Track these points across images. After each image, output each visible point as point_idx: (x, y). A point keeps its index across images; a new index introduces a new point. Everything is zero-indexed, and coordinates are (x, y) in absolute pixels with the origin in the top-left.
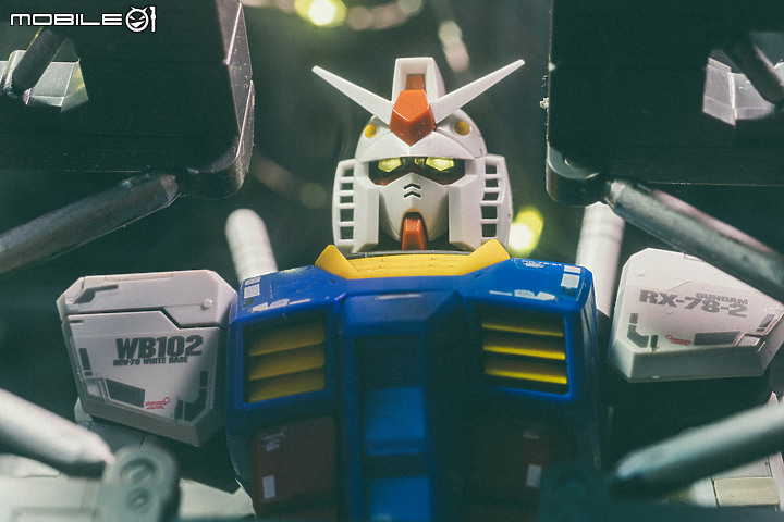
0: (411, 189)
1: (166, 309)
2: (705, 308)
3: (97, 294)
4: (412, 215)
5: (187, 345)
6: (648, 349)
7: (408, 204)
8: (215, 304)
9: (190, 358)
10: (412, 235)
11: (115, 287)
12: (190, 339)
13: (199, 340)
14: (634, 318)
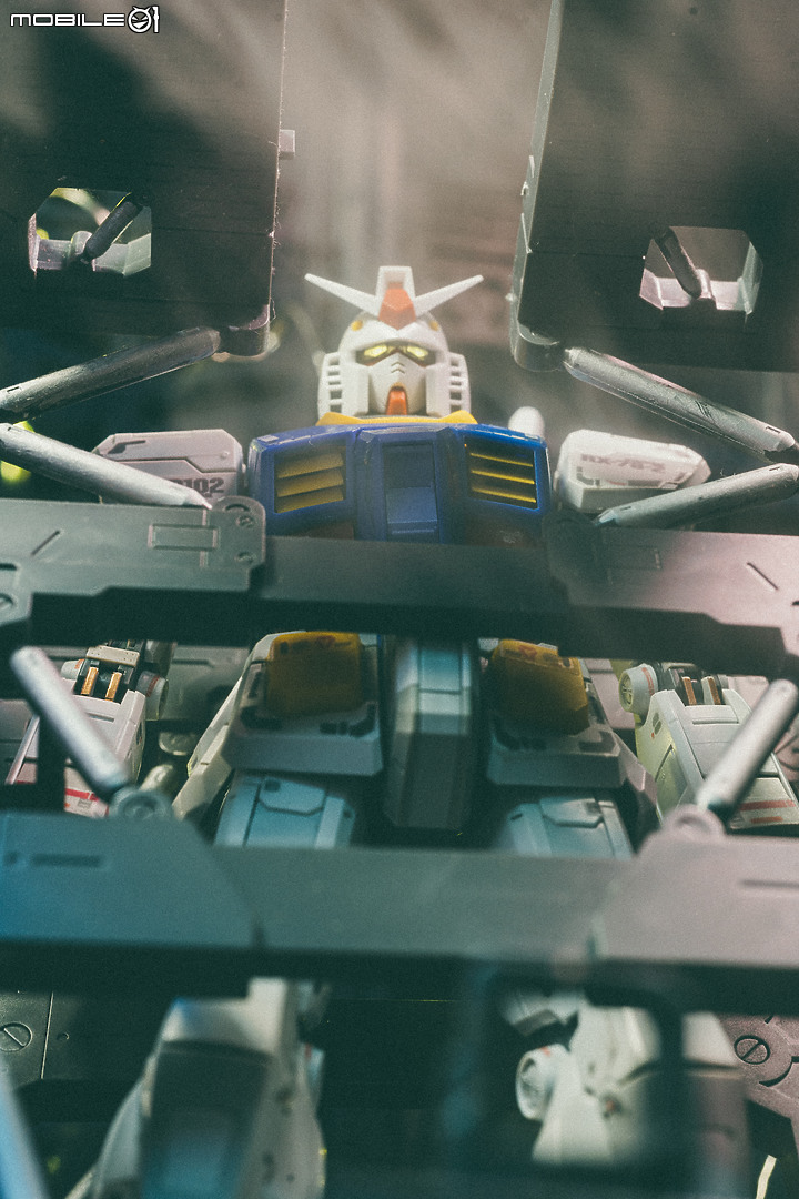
0: (398, 366)
1: (191, 459)
2: (633, 466)
3: (128, 447)
4: (397, 389)
5: (210, 485)
6: (594, 487)
7: (394, 379)
8: (232, 454)
9: (214, 495)
10: (398, 403)
11: (143, 442)
12: (212, 481)
13: (221, 482)
14: (580, 469)
